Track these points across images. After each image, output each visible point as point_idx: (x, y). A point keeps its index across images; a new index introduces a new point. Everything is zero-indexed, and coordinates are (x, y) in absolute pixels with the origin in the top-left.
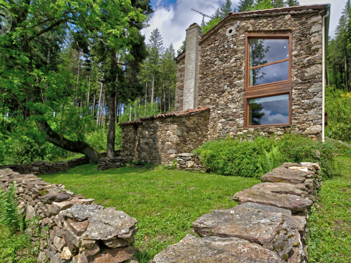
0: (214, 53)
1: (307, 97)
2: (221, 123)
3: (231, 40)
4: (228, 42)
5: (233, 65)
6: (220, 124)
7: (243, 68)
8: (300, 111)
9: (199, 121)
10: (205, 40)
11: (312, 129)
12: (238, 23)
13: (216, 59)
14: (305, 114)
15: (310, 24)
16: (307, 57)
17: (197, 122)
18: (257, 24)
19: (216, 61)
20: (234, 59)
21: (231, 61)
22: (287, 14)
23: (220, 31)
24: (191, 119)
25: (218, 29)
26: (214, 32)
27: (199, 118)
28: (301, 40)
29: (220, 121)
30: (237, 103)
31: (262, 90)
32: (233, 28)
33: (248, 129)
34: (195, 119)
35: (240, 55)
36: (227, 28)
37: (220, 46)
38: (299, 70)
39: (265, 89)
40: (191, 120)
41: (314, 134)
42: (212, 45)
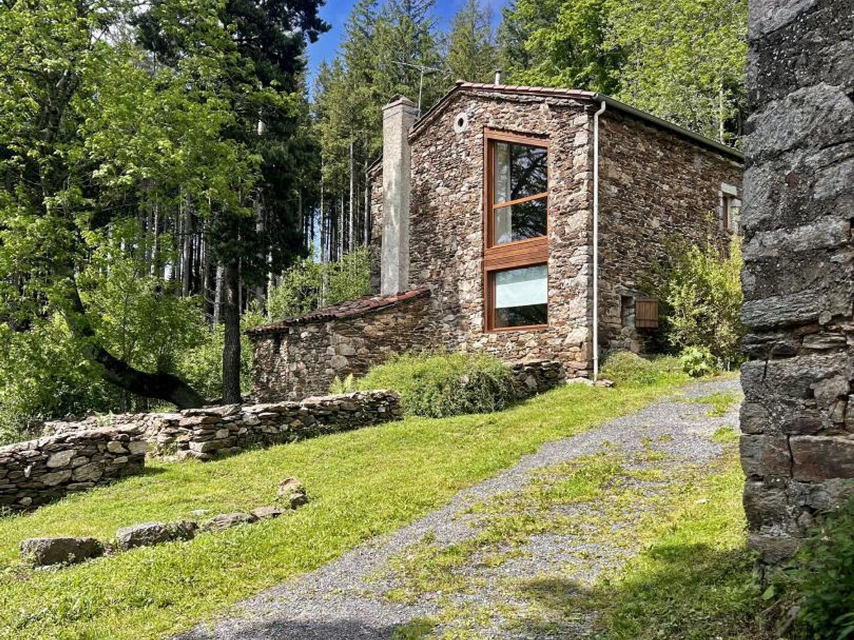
0: (434, 166)
1: (569, 274)
2: (448, 322)
3: (461, 141)
4: (457, 146)
5: (466, 198)
6: (446, 326)
7: (480, 207)
8: (559, 299)
9: (400, 320)
10: (419, 135)
11: (575, 335)
12: (472, 107)
13: (439, 181)
14: (566, 306)
15: (572, 129)
16: (570, 193)
17: (392, 324)
18: (501, 115)
19: (438, 186)
20: (467, 185)
21: (462, 189)
22: (542, 102)
23: (444, 117)
24: (378, 320)
25: (441, 114)
26: (435, 119)
27: (400, 314)
28: (560, 159)
29: (446, 319)
30: (472, 281)
31: (509, 254)
32: (463, 116)
33: (488, 337)
34: (388, 318)
35: (475, 177)
36: (456, 114)
37: (444, 153)
38: (558, 218)
39: (514, 253)
40: (377, 323)
41: (576, 345)
42: (432, 149)
